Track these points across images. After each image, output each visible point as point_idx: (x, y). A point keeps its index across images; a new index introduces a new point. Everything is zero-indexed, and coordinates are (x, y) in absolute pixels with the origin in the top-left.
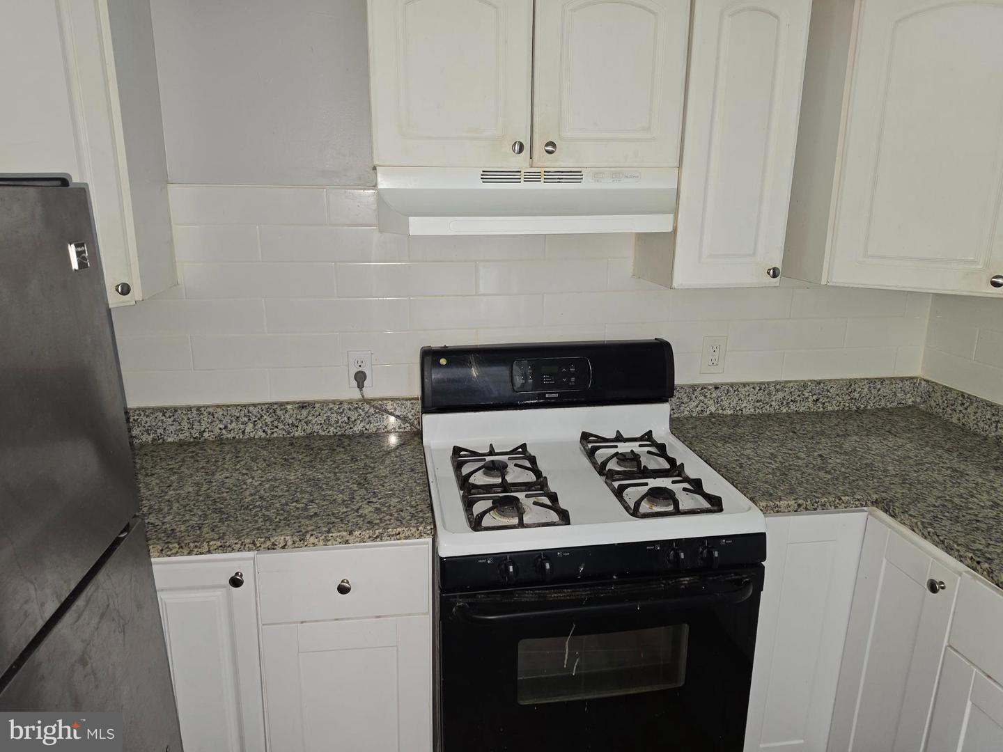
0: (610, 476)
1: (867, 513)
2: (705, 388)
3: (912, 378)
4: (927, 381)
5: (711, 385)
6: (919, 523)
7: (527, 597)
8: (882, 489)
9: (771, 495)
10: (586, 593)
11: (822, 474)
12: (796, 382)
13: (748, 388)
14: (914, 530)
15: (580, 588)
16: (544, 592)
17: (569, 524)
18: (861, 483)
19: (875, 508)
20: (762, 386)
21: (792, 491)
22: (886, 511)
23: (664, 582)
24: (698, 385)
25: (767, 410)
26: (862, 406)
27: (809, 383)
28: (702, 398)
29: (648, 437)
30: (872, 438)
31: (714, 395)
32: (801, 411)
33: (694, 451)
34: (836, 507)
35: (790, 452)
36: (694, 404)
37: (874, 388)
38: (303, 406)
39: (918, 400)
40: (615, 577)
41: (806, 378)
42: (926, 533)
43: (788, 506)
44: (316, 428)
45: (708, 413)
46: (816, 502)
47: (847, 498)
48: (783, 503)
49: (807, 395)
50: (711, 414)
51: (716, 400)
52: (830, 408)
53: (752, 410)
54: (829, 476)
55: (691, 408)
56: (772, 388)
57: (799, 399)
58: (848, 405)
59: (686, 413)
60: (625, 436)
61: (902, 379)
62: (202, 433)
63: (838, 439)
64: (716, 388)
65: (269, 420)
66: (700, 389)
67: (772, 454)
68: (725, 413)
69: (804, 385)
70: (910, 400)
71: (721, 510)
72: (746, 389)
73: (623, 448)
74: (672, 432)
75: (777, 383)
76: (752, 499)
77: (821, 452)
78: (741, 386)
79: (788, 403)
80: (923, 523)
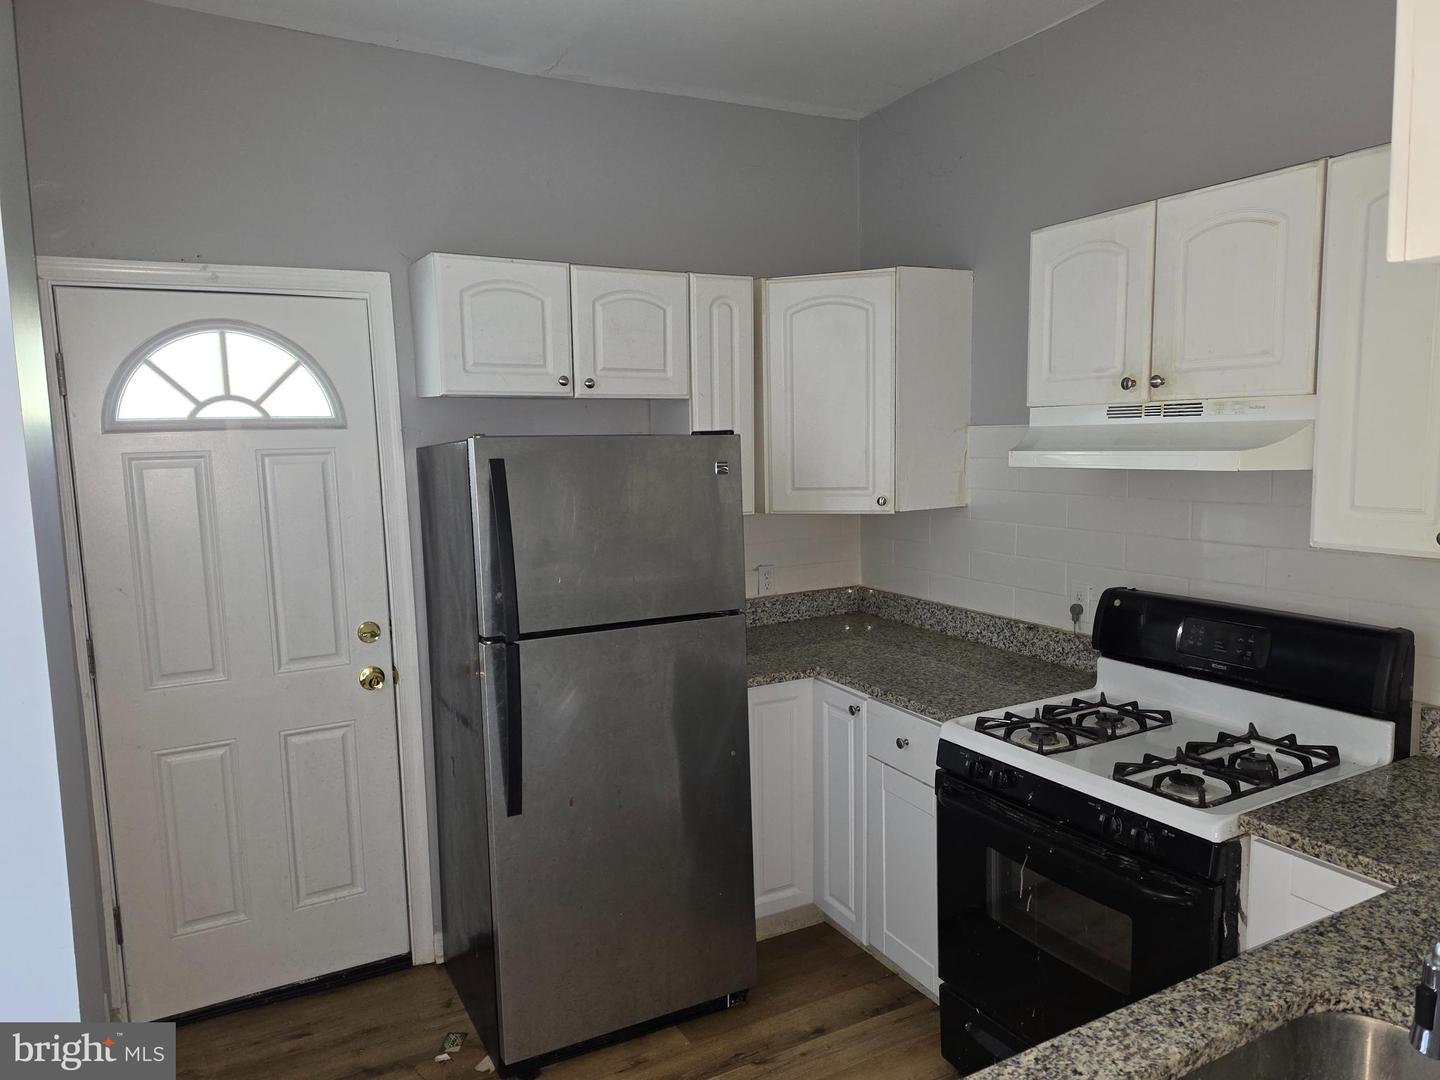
38: (1032, 627)
44: (1039, 651)
60: (1261, 734)
62: (967, 633)
65: (1008, 634)
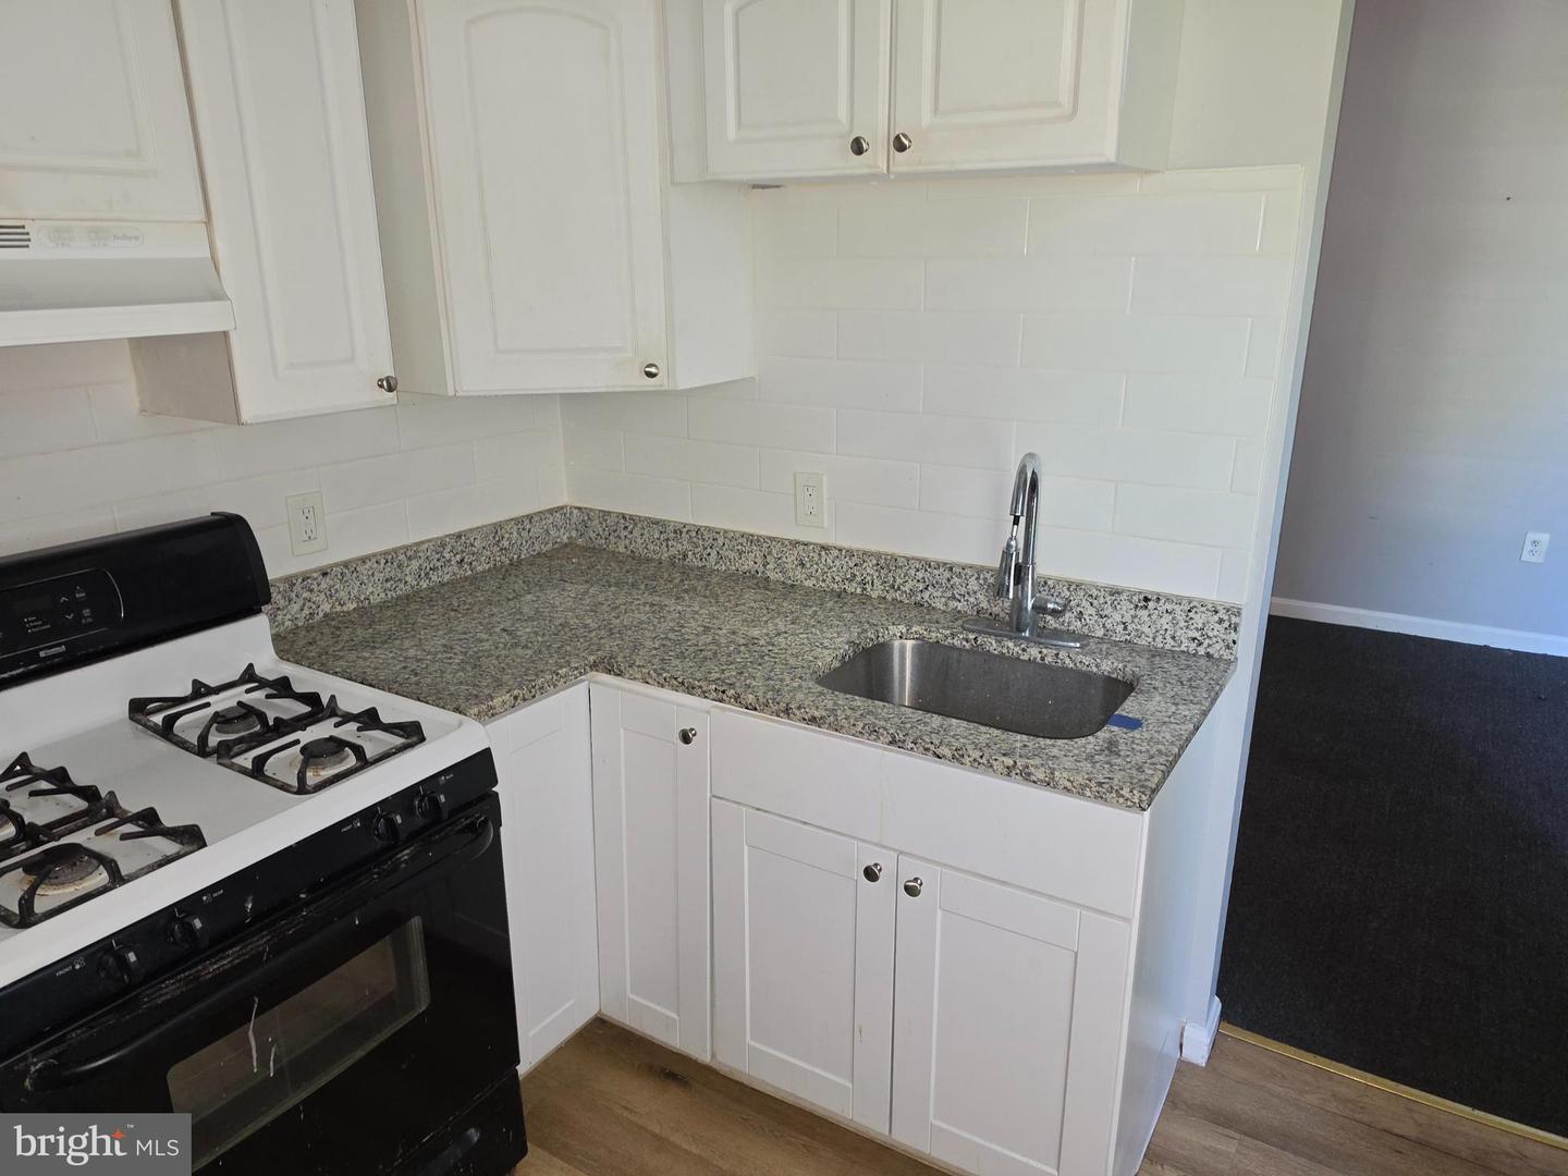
0: (224, 753)
1: (587, 682)
2: (308, 578)
3: (562, 508)
4: (580, 509)
5: (315, 571)
6: (652, 672)
7: (167, 993)
8: (594, 648)
9: (476, 696)
10: (265, 940)
11: (519, 651)
12: (430, 541)
13: (369, 563)
14: (647, 683)
15: (253, 936)
16: (193, 971)
17: (205, 845)
18: (568, 648)
19: (594, 673)
20: (389, 557)
21: (499, 684)
22: (609, 672)
23: (376, 870)
24: (296, 576)
25: (402, 590)
26: (516, 556)
27: (447, 539)
28: (306, 595)
29: (249, 675)
30: (548, 592)
31: (323, 586)
32: (445, 580)
33: (335, 674)
34: (555, 686)
35: (466, 636)
36: (295, 607)
37: (524, 529)
39: (574, 534)
40: (303, 896)
41: (441, 534)
42: (662, 681)
43: (504, 702)
45: (321, 615)
46: (534, 687)
47: (564, 670)
48: (497, 702)
49: (447, 556)
50: (326, 615)
51: (328, 593)
52: (479, 569)
53: (382, 595)
54: (530, 652)
55: (293, 612)
56: (402, 557)
57: (438, 564)
58: (498, 559)
59: (288, 623)
60: (213, 684)
61: (551, 511)
63: (512, 603)
64: (325, 574)
66: (300, 580)
67: (445, 646)
68: (345, 608)
69: (441, 544)
70: (565, 537)
71: (423, 739)
72: (367, 566)
73: (222, 702)
74: (281, 658)
75: (407, 548)
76: (457, 710)
77: (502, 626)
78: (360, 563)
79: (427, 574)
80: (655, 671)
